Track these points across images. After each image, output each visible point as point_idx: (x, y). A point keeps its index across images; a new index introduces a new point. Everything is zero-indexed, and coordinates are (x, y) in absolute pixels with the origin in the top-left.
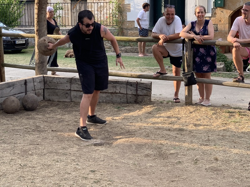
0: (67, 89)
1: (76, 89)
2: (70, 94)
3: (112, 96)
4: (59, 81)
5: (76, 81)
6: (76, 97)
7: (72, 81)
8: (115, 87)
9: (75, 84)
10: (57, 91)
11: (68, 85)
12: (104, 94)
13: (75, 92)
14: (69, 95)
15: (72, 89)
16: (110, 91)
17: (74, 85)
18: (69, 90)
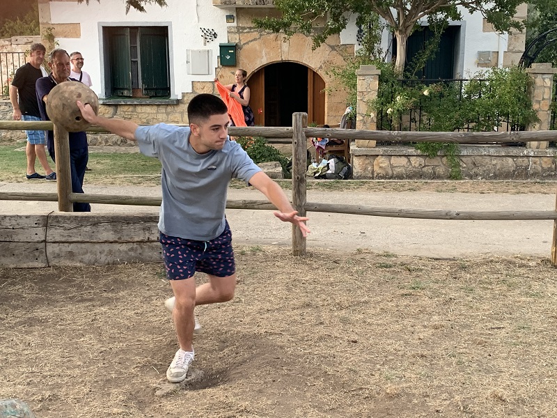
0: (36, 240)
1: (58, 239)
2: (44, 250)
3: (142, 248)
4: (18, 224)
5: (58, 222)
6: (58, 256)
7: (50, 221)
8: (149, 229)
9: (56, 229)
10: (12, 245)
11: (40, 231)
12: (124, 244)
13: (56, 245)
14: (41, 252)
15: (49, 239)
16: (136, 239)
17: (53, 230)
18: (42, 242)
